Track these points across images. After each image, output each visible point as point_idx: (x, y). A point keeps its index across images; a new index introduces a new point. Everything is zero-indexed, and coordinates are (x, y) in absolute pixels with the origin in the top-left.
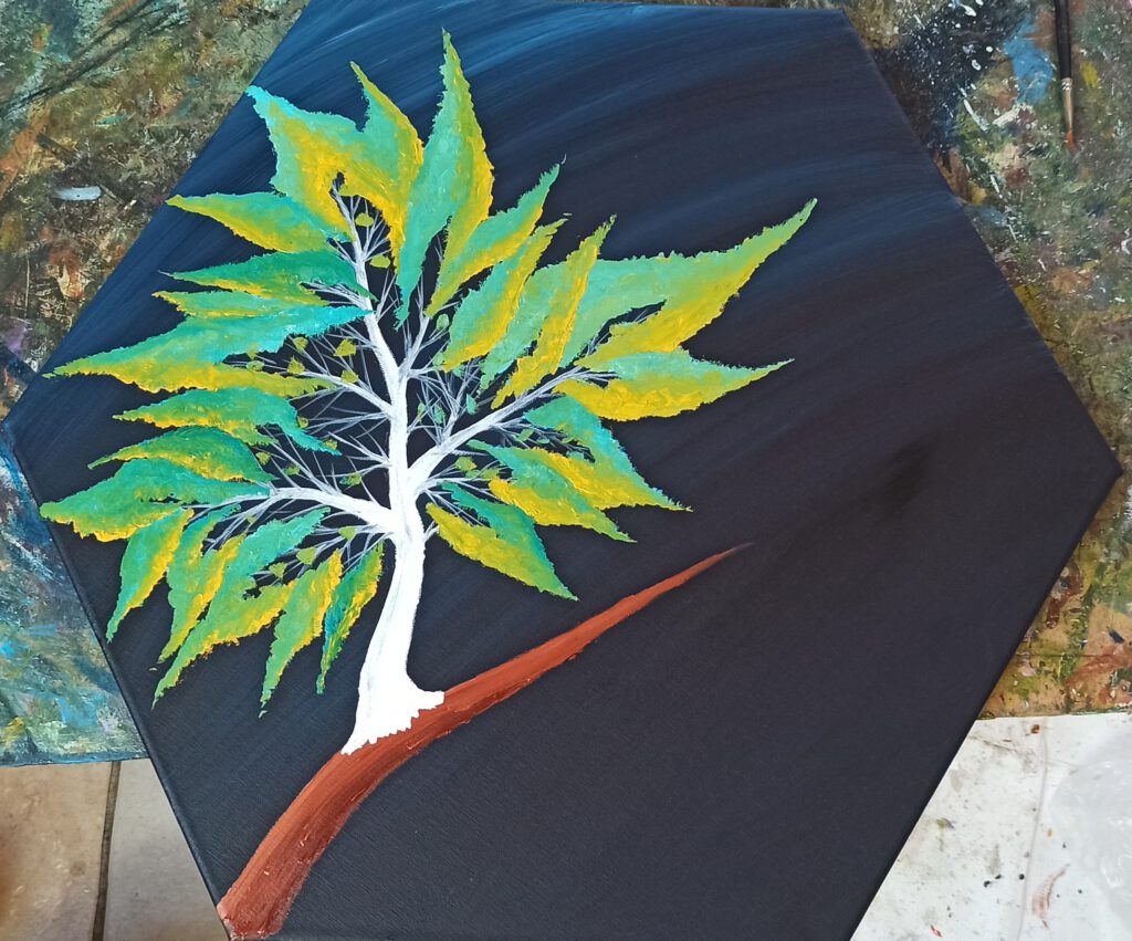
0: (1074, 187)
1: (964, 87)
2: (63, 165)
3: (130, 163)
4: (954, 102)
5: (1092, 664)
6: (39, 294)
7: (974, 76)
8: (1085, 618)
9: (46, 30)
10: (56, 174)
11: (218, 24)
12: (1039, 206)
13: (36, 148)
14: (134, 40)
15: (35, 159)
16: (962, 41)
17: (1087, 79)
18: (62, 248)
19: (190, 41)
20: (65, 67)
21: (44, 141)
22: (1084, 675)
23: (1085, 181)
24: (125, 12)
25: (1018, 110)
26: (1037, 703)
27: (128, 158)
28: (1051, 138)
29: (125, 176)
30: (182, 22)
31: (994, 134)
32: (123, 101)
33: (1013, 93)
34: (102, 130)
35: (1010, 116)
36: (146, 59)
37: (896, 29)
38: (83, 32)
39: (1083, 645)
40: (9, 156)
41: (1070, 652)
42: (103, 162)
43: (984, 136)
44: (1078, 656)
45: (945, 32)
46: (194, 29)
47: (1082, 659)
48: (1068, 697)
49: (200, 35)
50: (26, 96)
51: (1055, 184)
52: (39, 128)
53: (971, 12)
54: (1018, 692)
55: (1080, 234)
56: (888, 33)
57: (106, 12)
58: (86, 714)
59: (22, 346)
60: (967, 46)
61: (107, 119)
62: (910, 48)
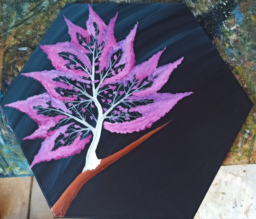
0: (249, 43)
1: (223, 21)
2: (19, 42)
3: (34, 42)
4: (221, 25)
5: (255, 153)
6: (14, 71)
7: (226, 19)
8: (253, 142)
9: (15, 12)
10: (18, 45)
11: (54, 10)
12: (241, 48)
13: (13, 39)
14: (35, 14)
15: (13, 41)
16: (223, 11)
17: (252, 19)
18: (19, 61)
19: (47, 14)
20: (19, 21)
21: (15, 37)
22: (253, 155)
23: (252, 42)
24: (33, 8)
25: (236, 26)
26: (242, 162)
27: (34, 41)
28: (244, 32)
29: (33, 45)
30: (46, 10)
31: (231, 32)
32: (33, 28)
33: (235, 22)
34: (28, 35)
35: (234, 28)
36: (38, 18)
37: (208, 8)
38: (24, 13)
39: (253, 148)
40: (7, 41)
41: (250, 150)
42: (28, 42)
43: (228, 32)
44: (251, 151)
45: (219, 9)
46: (48, 12)
47: (252, 152)
48: (249, 160)
49: (50, 13)
50: (11, 27)
51: (245, 43)
52: (14, 34)
53: (225, 4)
54: (238, 159)
55: (251, 54)
56: (206, 9)
57: (29, 8)
58: (25, 166)
59: (10, 83)
60: (224, 12)
61: (29, 32)
62: (211, 13)
